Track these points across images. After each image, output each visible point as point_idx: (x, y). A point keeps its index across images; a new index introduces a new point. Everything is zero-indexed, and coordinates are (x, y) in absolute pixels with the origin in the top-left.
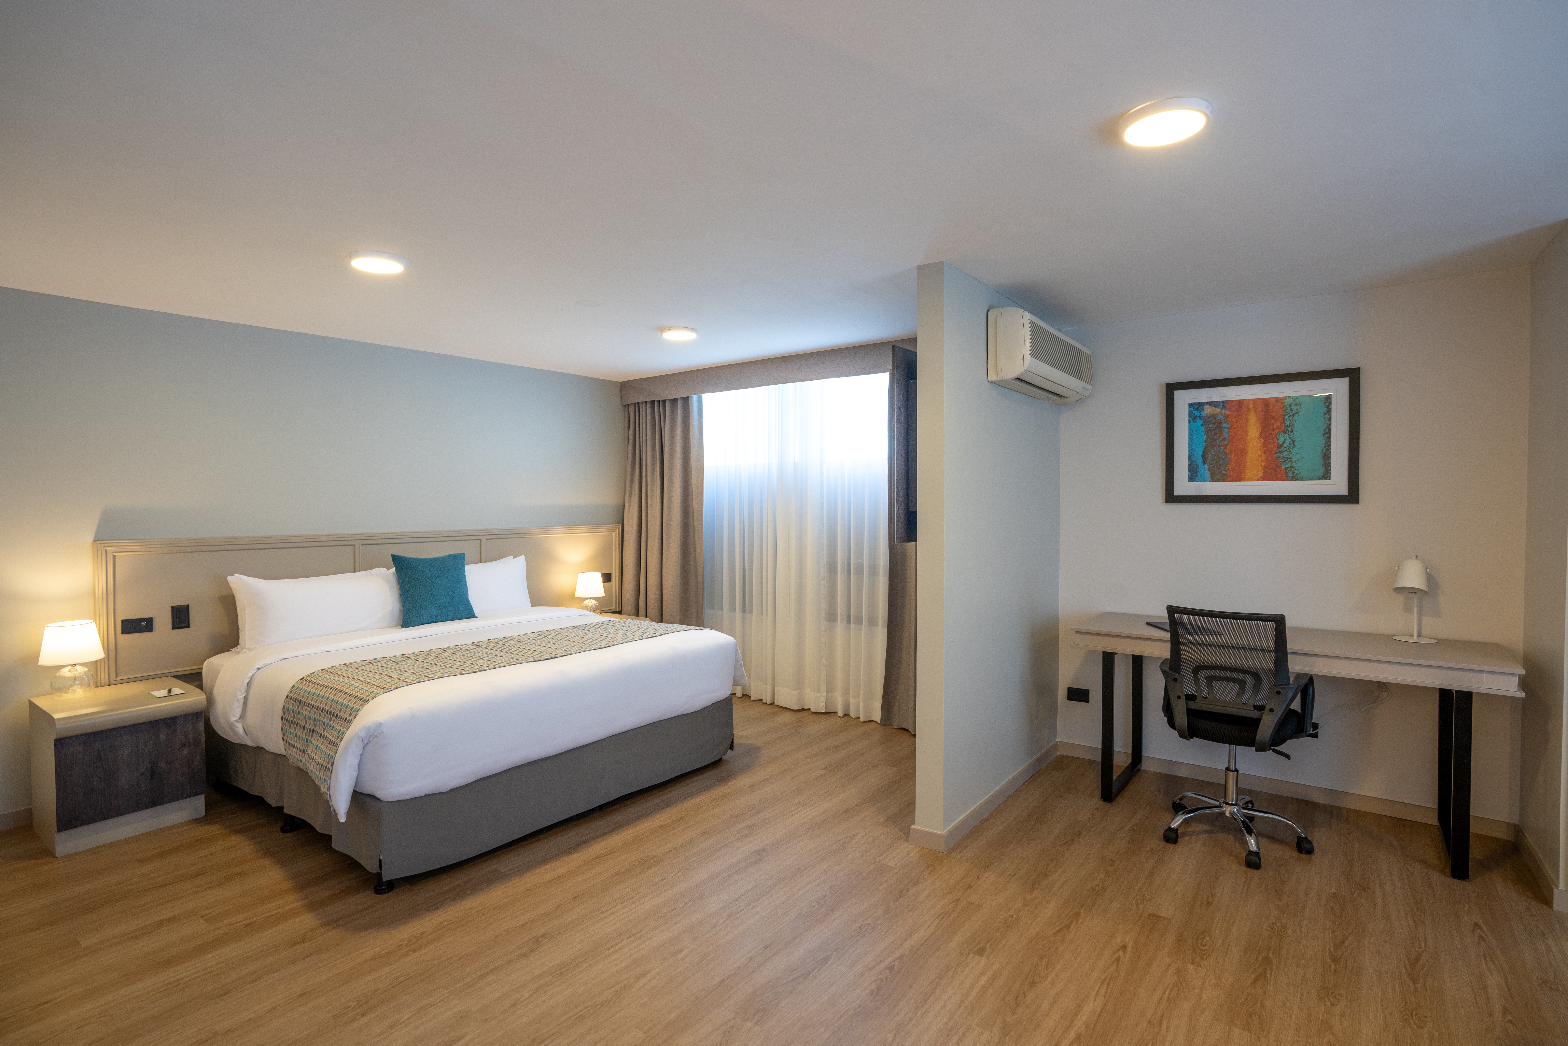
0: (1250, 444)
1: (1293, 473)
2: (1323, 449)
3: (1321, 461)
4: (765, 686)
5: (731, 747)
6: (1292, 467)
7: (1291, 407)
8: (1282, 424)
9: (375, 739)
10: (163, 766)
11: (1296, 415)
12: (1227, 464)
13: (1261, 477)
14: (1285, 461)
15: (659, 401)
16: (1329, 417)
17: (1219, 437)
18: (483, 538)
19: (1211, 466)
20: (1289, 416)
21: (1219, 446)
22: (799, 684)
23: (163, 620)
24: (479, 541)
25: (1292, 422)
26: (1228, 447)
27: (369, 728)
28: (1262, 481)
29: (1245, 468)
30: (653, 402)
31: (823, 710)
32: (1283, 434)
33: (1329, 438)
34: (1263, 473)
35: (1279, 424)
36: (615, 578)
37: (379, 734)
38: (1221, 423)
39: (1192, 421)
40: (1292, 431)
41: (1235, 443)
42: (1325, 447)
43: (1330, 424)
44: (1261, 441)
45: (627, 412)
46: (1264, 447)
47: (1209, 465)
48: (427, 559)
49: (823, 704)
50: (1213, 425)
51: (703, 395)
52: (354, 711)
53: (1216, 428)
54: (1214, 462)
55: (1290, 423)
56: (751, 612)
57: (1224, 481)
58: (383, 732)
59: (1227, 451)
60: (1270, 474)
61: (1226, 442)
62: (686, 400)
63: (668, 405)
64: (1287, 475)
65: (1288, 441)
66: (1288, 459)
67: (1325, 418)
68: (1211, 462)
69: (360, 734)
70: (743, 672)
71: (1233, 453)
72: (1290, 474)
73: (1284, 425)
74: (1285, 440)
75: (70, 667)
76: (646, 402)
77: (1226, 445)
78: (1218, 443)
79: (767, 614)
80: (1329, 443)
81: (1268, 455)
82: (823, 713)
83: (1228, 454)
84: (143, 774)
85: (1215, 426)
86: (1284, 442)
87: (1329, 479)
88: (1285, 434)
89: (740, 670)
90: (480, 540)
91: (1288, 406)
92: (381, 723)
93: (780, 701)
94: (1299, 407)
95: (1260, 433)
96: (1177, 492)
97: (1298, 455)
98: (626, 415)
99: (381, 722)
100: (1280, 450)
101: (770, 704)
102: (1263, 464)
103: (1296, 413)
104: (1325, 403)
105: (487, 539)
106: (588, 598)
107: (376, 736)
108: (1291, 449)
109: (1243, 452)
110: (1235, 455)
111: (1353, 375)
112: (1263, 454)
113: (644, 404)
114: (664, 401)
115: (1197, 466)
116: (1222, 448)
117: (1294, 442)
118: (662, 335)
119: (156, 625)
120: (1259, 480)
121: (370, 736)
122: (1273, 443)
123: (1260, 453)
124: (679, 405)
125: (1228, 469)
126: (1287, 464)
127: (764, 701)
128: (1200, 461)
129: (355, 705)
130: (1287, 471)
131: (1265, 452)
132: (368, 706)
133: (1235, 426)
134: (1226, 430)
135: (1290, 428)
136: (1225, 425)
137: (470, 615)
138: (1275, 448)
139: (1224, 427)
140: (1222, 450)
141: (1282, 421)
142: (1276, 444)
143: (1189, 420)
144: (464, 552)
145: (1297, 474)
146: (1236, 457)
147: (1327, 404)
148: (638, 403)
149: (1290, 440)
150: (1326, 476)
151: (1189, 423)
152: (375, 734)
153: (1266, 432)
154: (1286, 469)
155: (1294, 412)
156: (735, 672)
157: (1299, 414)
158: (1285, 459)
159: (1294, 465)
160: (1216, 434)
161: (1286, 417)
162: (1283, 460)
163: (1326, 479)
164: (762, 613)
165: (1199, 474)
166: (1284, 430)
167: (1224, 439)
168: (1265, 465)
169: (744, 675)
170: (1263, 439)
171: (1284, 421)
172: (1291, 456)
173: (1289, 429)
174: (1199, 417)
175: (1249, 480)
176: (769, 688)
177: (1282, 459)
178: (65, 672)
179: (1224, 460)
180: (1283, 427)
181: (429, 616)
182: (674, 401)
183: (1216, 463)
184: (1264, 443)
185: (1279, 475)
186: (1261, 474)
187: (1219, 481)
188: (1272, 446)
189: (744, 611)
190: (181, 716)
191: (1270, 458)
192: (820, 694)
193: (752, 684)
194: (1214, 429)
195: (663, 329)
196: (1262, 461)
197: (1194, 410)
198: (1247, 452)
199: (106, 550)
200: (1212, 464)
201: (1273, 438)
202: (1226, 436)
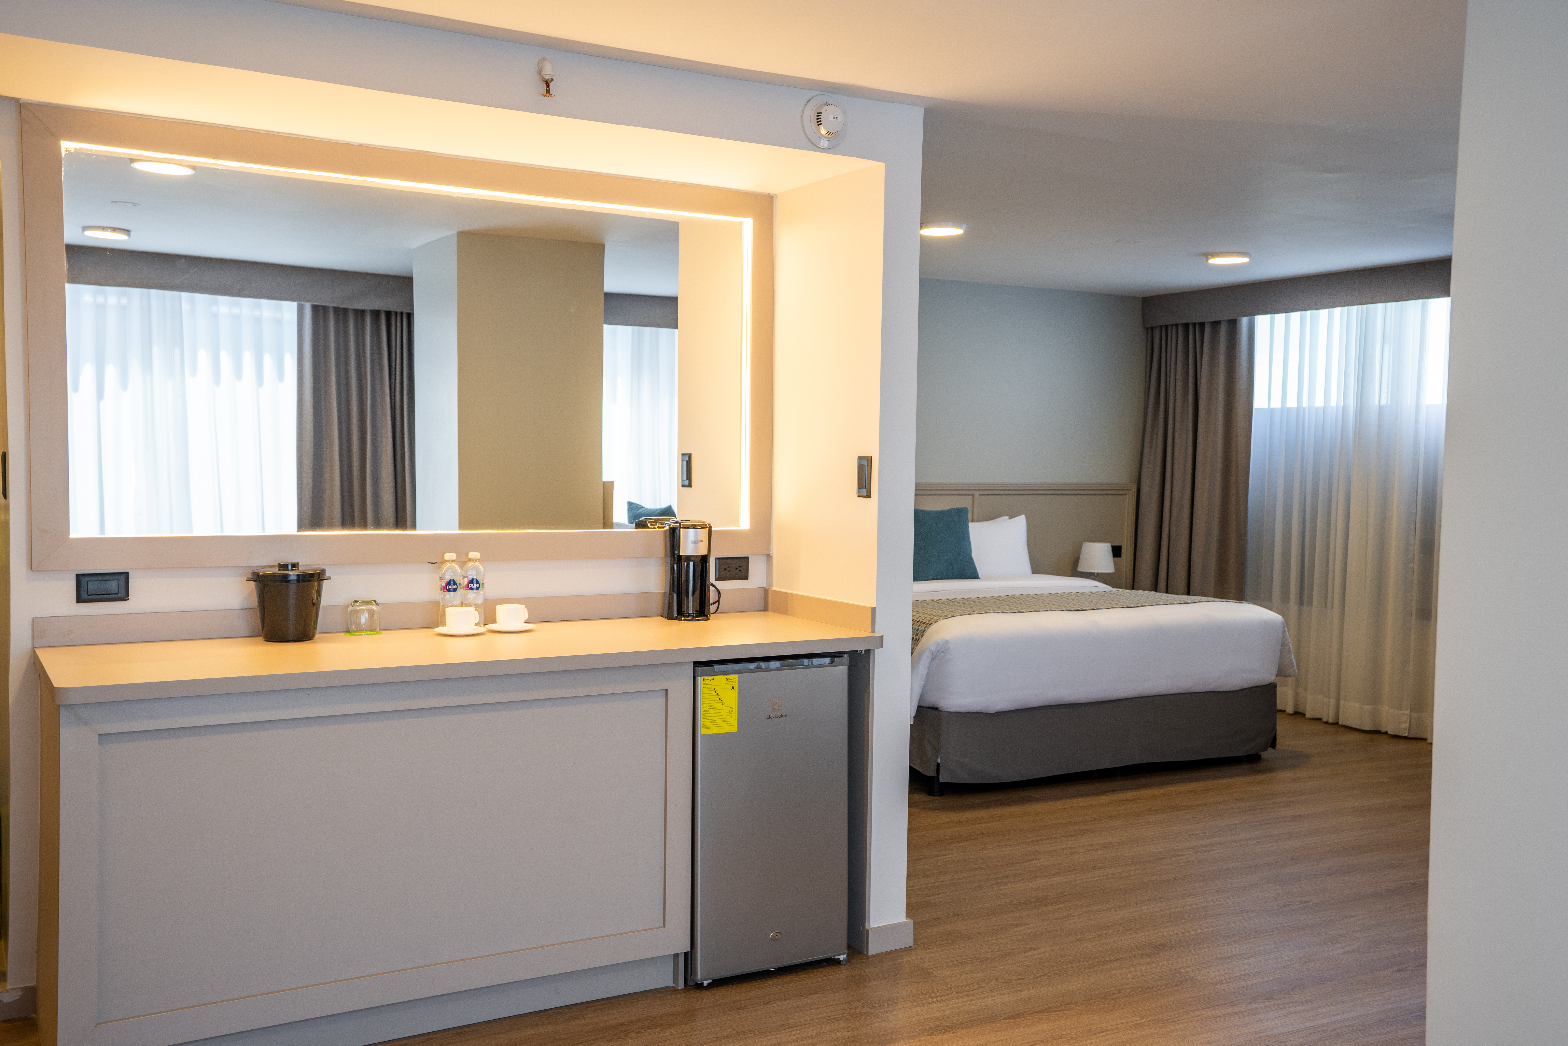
4: (1326, 699)
5: (1273, 744)
9: (942, 654)
15: (1194, 324)
18: (977, 493)
22: (1374, 697)
24: (971, 497)
27: (938, 644)
30: (1186, 326)
31: (1405, 733)
36: (1127, 552)
37: (946, 650)
45: (1150, 337)
48: (933, 511)
49: (1405, 726)
51: (1256, 317)
52: (920, 632)
56: (1310, 604)
58: (949, 648)
62: (1233, 324)
63: (1207, 329)
69: (931, 648)
70: (1291, 660)
76: (1177, 325)
79: (1332, 607)
82: (1405, 738)
89: (1289, 656)
90: (973, 495)
92: (948, 641)
93: (1346, 719)
98: (1149, 341)
99: (949, 639)
101: (1332, 724)
105: (980, 495)
107: (943, 651)
113: (1174, 328)
114: (1202, 325)
118: (1207, 261)
121: (939, 651)
124: (1223, 329)
127: (1325, 720)
129: (920, 627)
132: (934, 627)
137: (974, 576)
144: (967, 507)
148: (1166, 326)
152: (943, 650)
156: (1281, 657)
164: (1326, 607)
169: (1293, 664)
176: (1333, 701)
181: (935, 572)
182: (1216, 324)
189: (1301, 602)
192: (1401, 712)
193: (1309, 697)
195: (1208, 255)
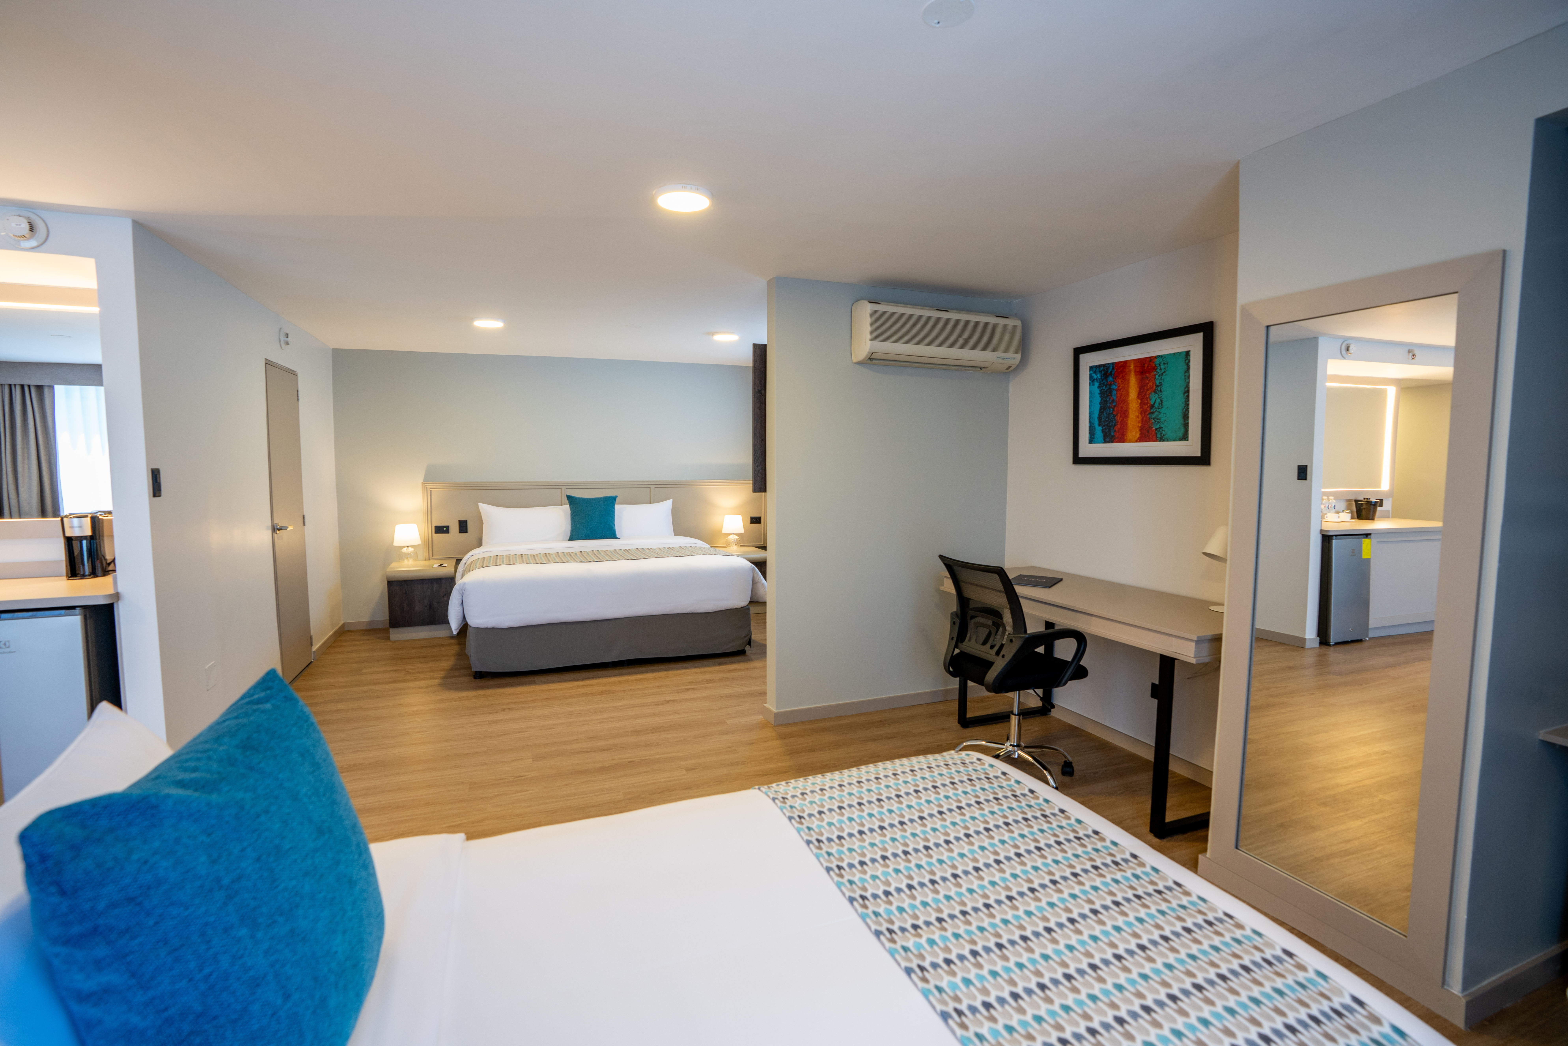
0: (1131, 405)
1: (1161, 434)
2: (1183, 409)
3: (1182, 421)
6: (1160, 428)
7: (1160, 365)
8: (1153, 383)
10: (435, 604)
11: (1164, 374)
12: (1114, 426)
13: (1138, 438)
14: (1155, 421)
16: (1188, 375)
17: (1110, 399)
18: (653, 487)
19: (1104, 428)
20: (1159, 376)
21: (1109, 408)
23: (455, 528)
25: (1161, 381)
26: (1116, 409)
28: (1139, 442)
29: (1127, 429)
32: (1154, 393)
33: (1188, 396)
34: (1140, 434)
35: (1151, 384)
36: (763, 520)
38: (1111, 385)
39: (1091, 384)
40: (1161, 391)
41: (1120, 404)
42: (1185, 407)
43: (1189, 382)
44: (1138, 402)
46: (1140, 408)
47: (1102, 427)
50: (1106, 387)
53: (1108, 389)
54: (1106, 424)
55: (1159, 383)
57: (1112, 442)
59: (1115, 413)
60: (1147, 435)
61: (1114, 404)
64: (1157, 436)
65: (1158, 401)
66: (1158, 420)
67: (1185, 376)
68: (1104, 424)
71: (1119, 415)
72: (1159, 436)
73: (1154, 384)
74: (1155, 401)
75: (406, 548)
77: (1115, 406)
78: (1108, 405)
80: (1188, 403)
81: (1143, 416)
83: (1116, 416)
84: (426, 607)
85: (1107, 388)
86: (1155, 403)
87: (1188, 440)
88: (1156, 395)
90: (650, 488)
91: (1158, 365)
94: (1166, 365)
95: (1138, 394)
96: (1081, 454)
97: (1165, 415)
100: (1152, 411)
102: (1140, 425)
103: (1164, 372)
104: (1186, 360)
106: (732, 534)
108: (1160, 410)
109: (1125, 413)
110: (1120, 417)
111: (1207, 330)
112: (1140, 415)
115: (1095, 428)
116: (1111, 409)
117: (1162, 401)
118: (713, 338)
119: (451, 529)
120: (1136, 441)
122: (1148, 403)
123: (1137, 414)
125: (1115, 431)
126: (1157, 424)
128: (1096, 422)
130: (1157, 432)
131: (1141, 413)
133: (1121, 388)
134: (1114, 392)
135: (1160, 387)
136: (1113, 387)
137: (613, 537)
138: (1148, 409)
139: (1113, 389)
140: (1111, 412)
141: (1154, 381)
142: (1149, 405)
143: (1090, 383)
145: (1164, 435)
146: (1121, 419)
147: (1187, 361)
149: (1159, 400)
150: (1185, 437)
151: (1090, 386)
153: (1142, 392)
154: (1156, 429)
155: (1163, 371)
156: (753, 590)
157: (1166, 373)
158: (1155, 419)
159: (1162, 426)
160: (1108, 395)
161: (1157, 377)
162: (1154, 421)
163: (1185, 440)
165: (1096, 436)
166: (1155, 390)
167: (1113, 400)
168: (1141, 426)
170: (1140, 400)
171: (1155, 381)
172: (1160, 416)
173: (1159, 389)
174: (1096, 379)
175: (1130, 441)
177: (1153, 419)
178: (404, 550)
179: (1112, 421)
180: (1155, 387)
183: (1107, 425)
184: (1140, 404)
185: (1151, 436)
186: (1138, 435)
187: (1109, 442)
188: (1146, 406)
190: (444, 578)
191: (1145, 419)
194: (1106, 391)
195: (713, 334)
196: (1139, 423)
197: (1093, 373)
198: (1129, 413)
199: (427, 488)
200: (1104, 426)
201: (1147, 398)
202: (1114, 397)
